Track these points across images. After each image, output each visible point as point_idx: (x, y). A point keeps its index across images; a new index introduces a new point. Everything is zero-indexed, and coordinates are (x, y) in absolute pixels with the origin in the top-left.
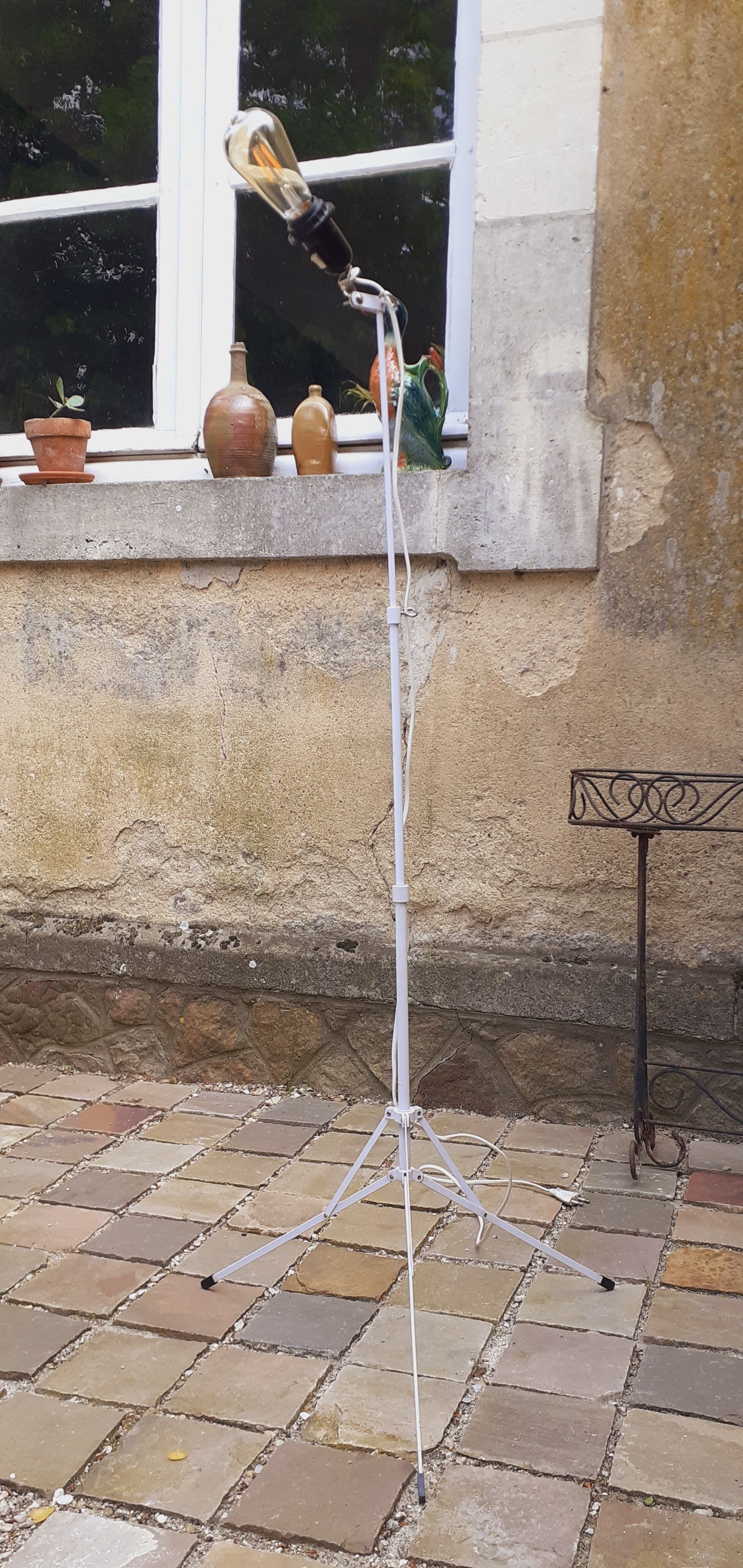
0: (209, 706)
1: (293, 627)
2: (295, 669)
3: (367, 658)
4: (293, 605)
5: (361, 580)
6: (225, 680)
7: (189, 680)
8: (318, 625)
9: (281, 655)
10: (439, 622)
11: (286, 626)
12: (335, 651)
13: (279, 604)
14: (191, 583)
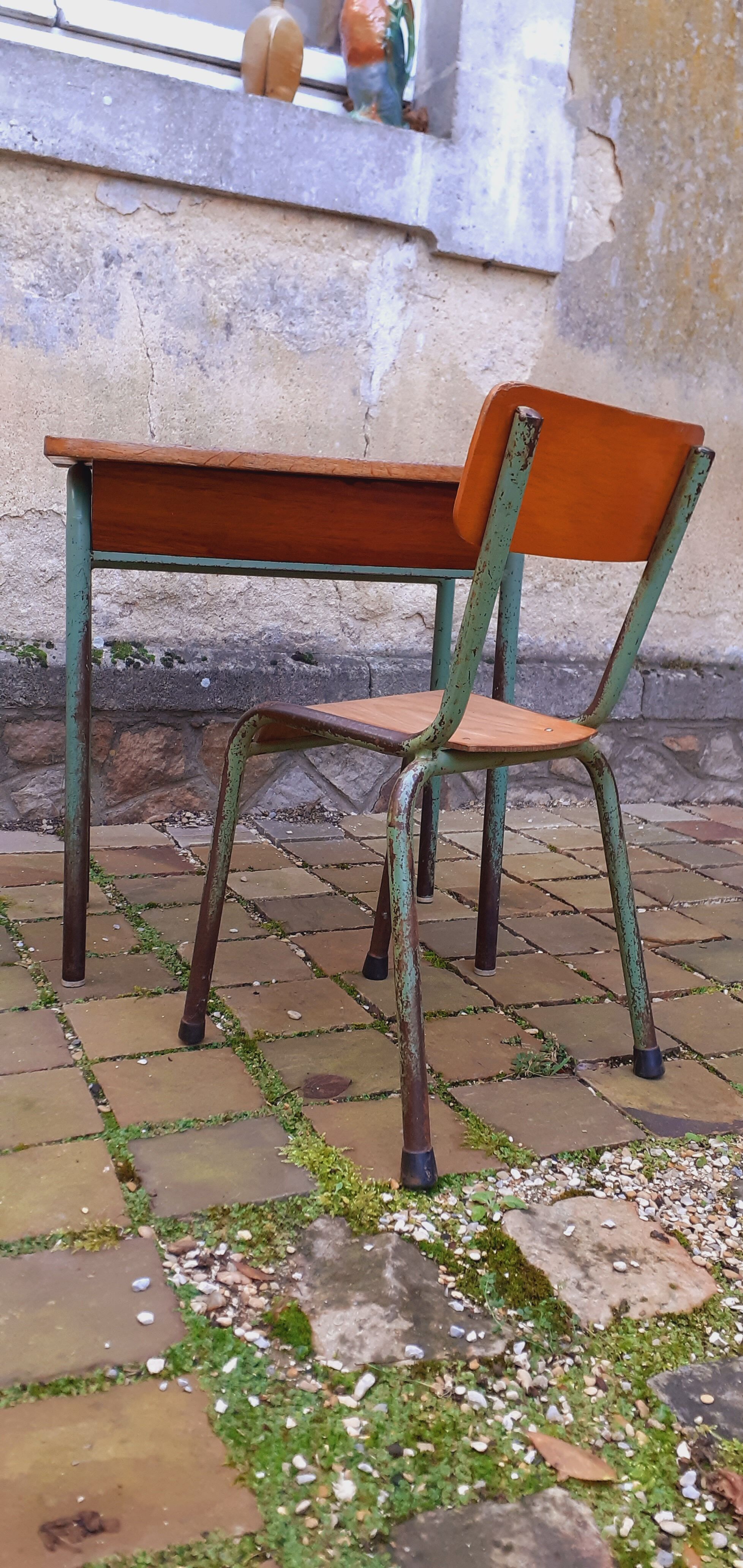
0: (131, 367)
1: (239, 282)
2: (244, 335)
3: (327, 332)
4: (242, 256)
5: (324, 240)
6: (154, 336)
7: (107, 330)
8: (272, 285)
9: (228, 315)
10: (406, 303)
11: (232, 280)
12: (291, 319)
13: (226, 251)
14: (110, 204)
